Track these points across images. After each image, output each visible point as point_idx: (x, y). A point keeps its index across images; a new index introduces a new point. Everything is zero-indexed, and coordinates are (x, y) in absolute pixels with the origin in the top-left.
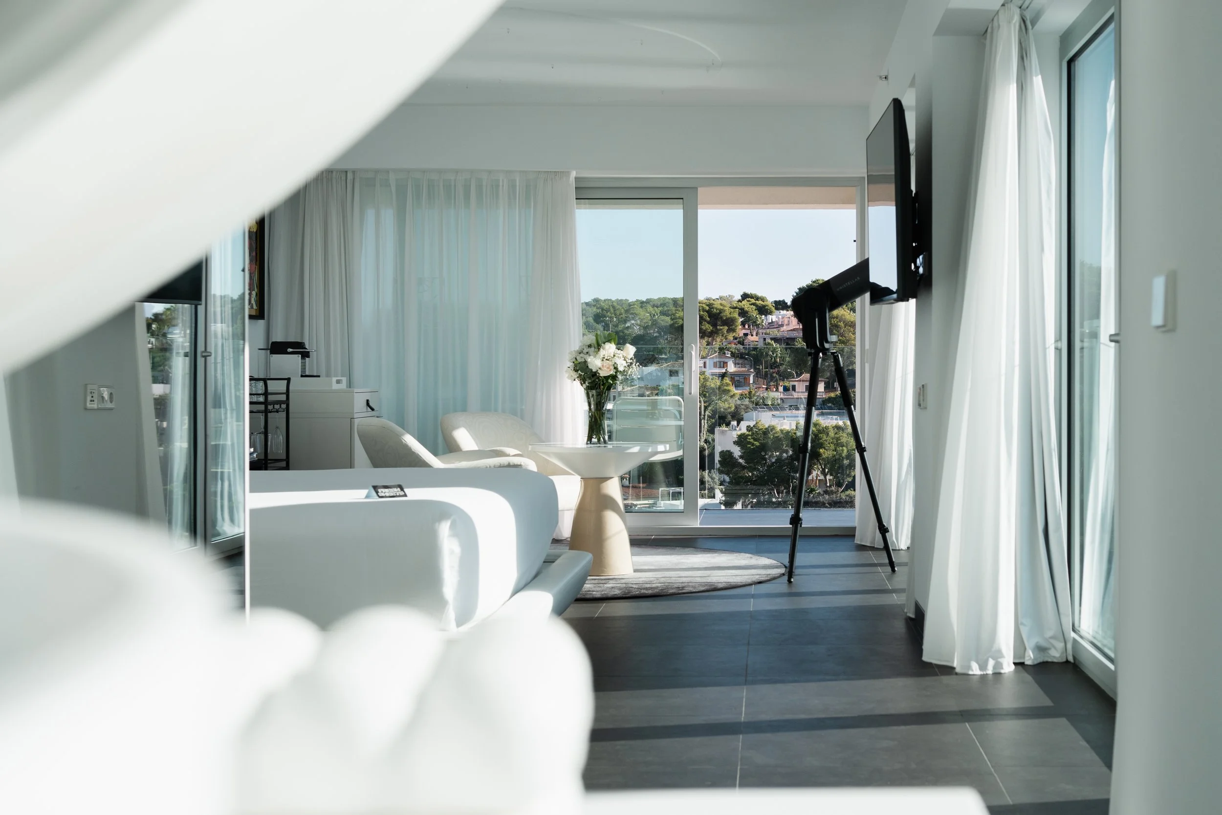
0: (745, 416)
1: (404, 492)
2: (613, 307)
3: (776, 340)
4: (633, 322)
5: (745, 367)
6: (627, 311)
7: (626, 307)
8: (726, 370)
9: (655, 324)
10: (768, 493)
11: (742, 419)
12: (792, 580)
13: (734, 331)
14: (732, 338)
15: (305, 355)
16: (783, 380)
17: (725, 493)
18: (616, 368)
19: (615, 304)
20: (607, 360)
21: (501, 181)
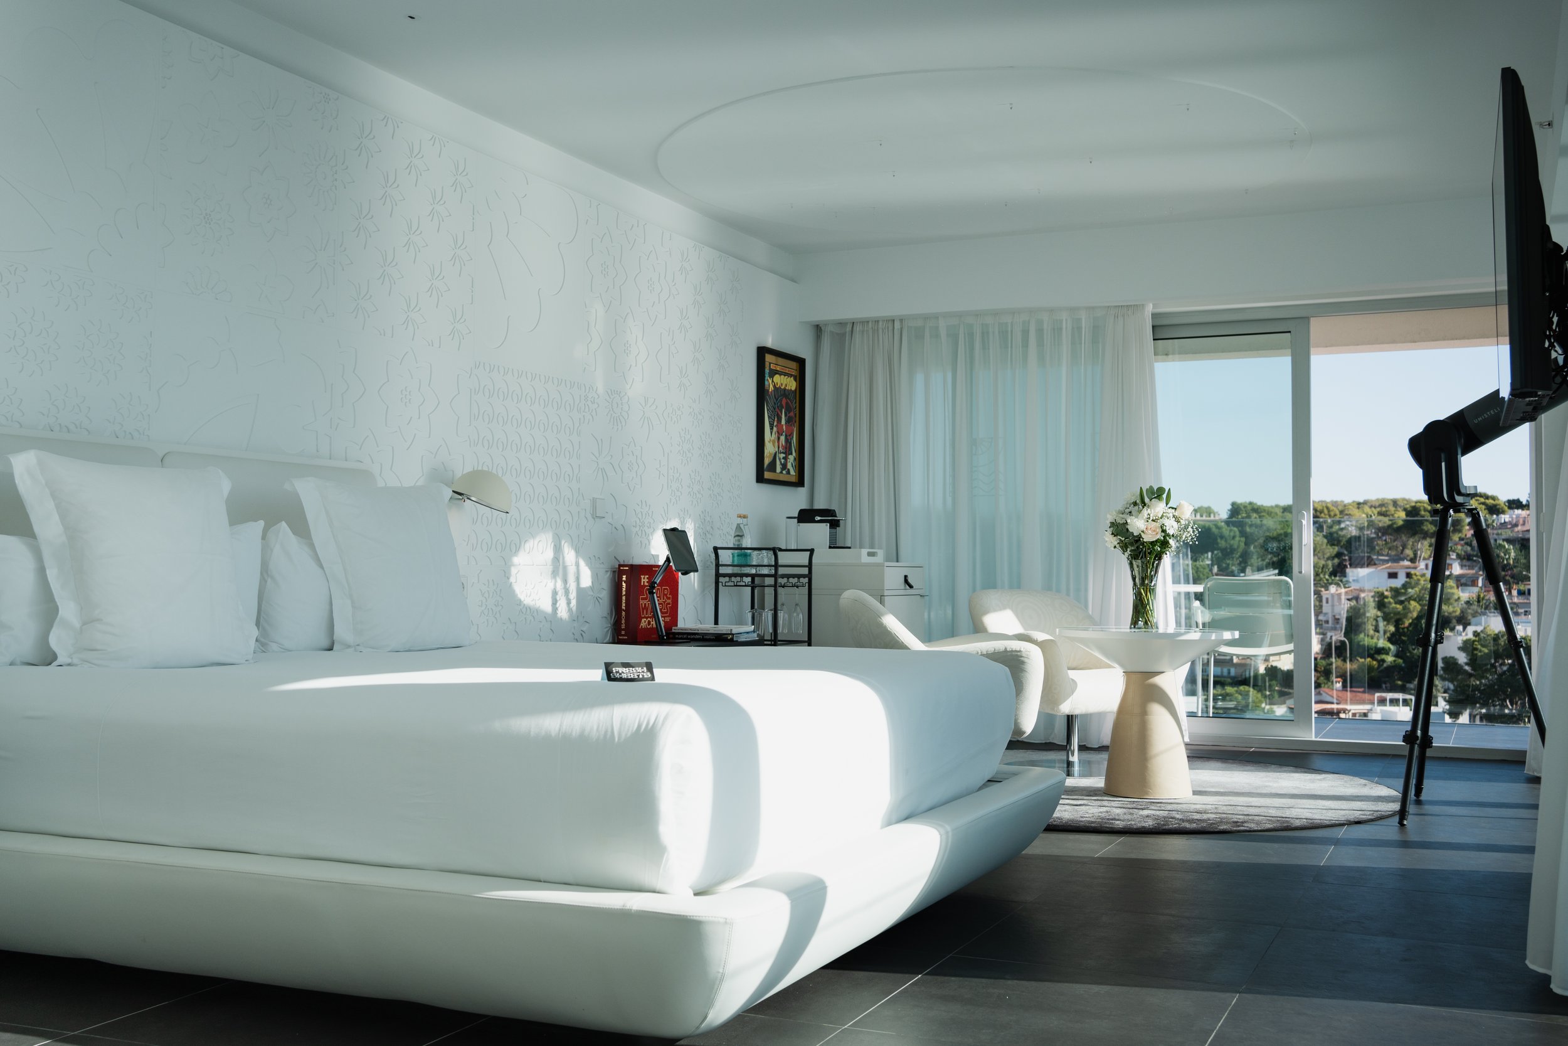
0: (1473, 620)
1: (652, 673)
2: (1328, 508)
3: (1508, 541)
4: (1348, 523)
5: (1473, 569)
6: (1341, 512)
7: (1340, 508)
8: (1451, 572)
9: (1372, 525)
10: (1499, 704)
11: (1469, 624)
12: (1405, 822)
13: (1460, 531)
14: (1457, 539)
15: (835, 524)
16: (1517, 583)
17: (1449, 702)
18: (1164, 531)
19: (1329, 505)
20: (1153, 520)
21: (1064, 321)
